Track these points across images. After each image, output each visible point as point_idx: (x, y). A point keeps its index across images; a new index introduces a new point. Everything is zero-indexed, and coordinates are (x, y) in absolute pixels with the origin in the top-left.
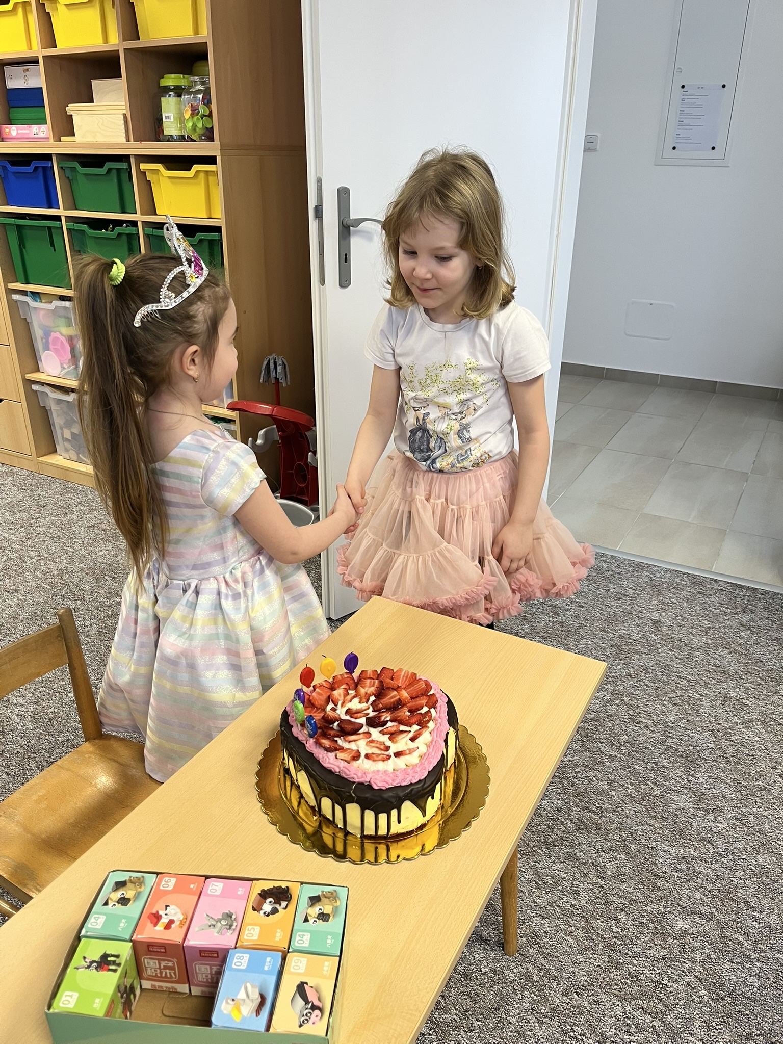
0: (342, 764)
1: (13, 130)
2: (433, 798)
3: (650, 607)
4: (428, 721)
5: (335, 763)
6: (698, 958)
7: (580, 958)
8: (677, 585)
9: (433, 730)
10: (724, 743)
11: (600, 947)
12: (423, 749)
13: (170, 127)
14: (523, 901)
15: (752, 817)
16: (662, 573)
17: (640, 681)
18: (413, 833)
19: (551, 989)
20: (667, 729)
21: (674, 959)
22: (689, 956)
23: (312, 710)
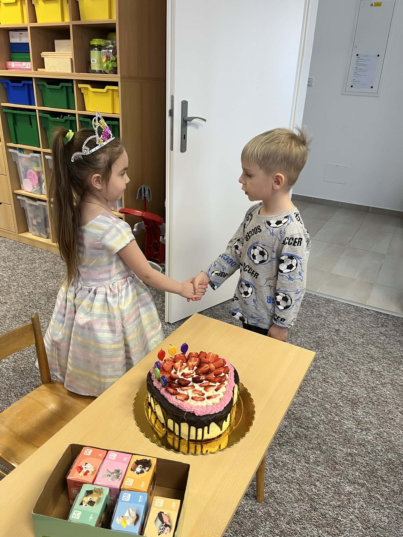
0: (180, 402)
1: (13, 64)
2: (226, 421)
3: (334, 322)
4: (225, 381)
5: (176, 401)
6: (357, 507)
7: (296, 505)
8: (348, 311)
9: (227, 385)
10: (372, 395)
11: (306, 500)
12: (222, 395)
13: (95, 66)
14: (267, 474)
15: (385, 433)
16: (340, 304)
17: (328, 361)
18: (215, 439)
19: (280, 521)
20: (342, 386)
21: (344, 507)
22: (352, 505)
23: (164, 373)
